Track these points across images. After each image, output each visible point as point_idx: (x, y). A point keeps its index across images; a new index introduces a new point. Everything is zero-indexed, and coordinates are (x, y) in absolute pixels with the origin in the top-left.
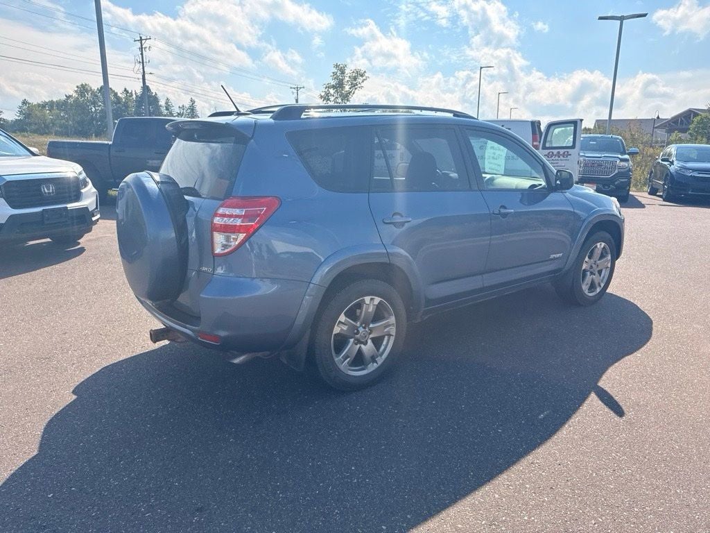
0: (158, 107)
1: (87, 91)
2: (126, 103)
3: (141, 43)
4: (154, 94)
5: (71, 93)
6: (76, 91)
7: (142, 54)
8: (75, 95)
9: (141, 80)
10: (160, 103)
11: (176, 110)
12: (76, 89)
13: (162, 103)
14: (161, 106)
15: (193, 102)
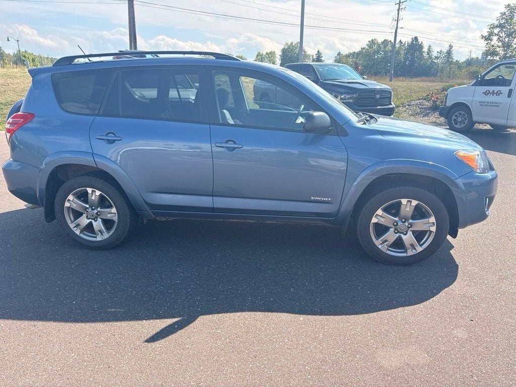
0: (421, 53)
1: (374, 44)
2: (399, 51)
3: (399, 5)
4: (420, 43)
5: (365, 46)
6: (368, 45)
7: (398, 14)
8: (367, 47)
9: (394, 34)
10: (424, 50)
11: (435, 54)
12: (368, 43)
13: (425, 49)
14: (423, 52)
15: (451, 47)
